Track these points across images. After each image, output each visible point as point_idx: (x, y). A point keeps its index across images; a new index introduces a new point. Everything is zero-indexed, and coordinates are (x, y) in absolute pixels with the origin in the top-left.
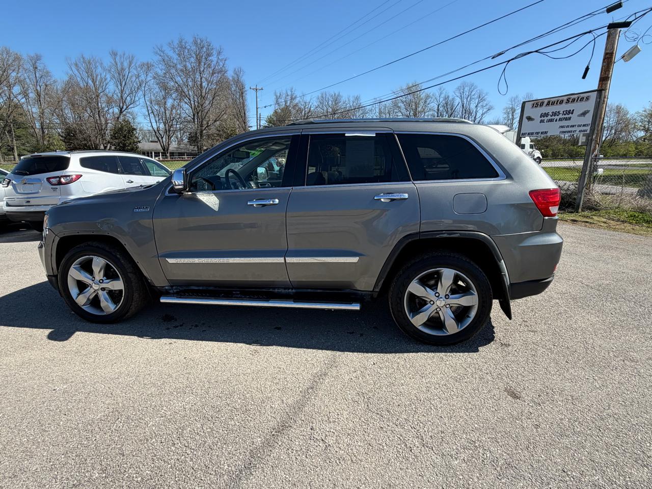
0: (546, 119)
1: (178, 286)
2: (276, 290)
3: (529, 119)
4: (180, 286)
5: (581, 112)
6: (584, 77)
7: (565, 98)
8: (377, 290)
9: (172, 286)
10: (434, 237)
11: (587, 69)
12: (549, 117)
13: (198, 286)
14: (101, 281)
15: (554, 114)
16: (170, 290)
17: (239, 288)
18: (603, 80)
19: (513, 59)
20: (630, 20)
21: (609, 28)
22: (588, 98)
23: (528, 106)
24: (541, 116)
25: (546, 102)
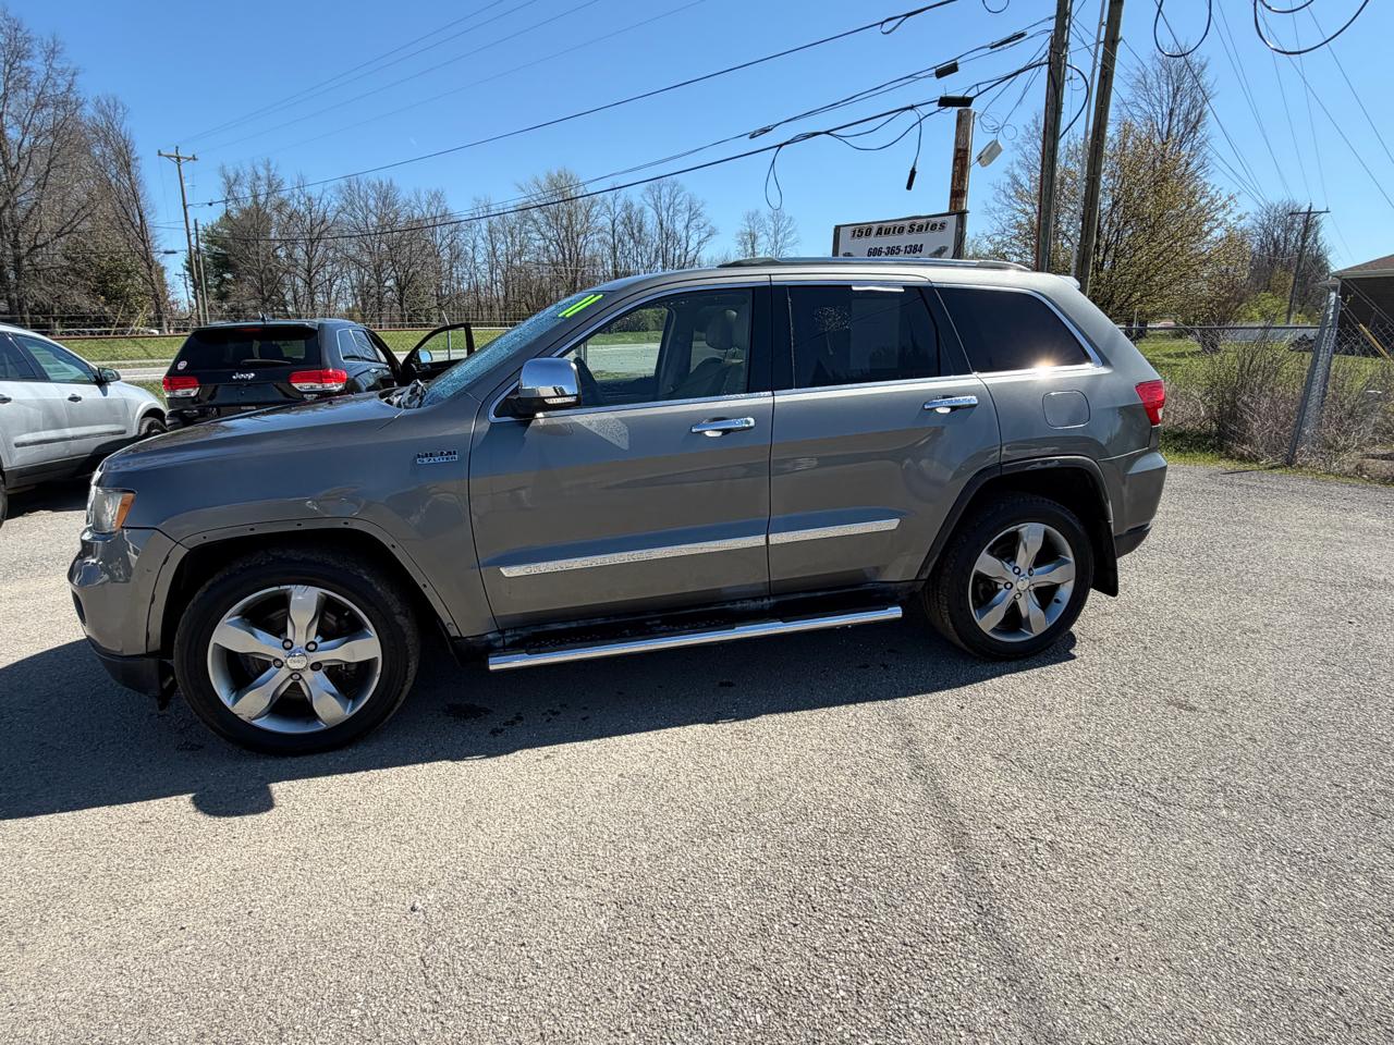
1: (515, 629)
2: (739, 605)
4: (522, 628)
5: (934, 250)
6: (909, 187)
7: (907, 223)
8: (925, 576)
9: (502, 632)
10: (1022, 470)
11: (913, 173)
13: (563, 622)
14: (310, 648)
15: (891, 251)
16: (495, 640)
17: (659, 611)
18: (958, 196)
19: (787, 143)
20: (968, 95)
21: (940, 105)
22: (943, 226)
23: (845, 235)
24: (869, 253)
25: (875, 228)
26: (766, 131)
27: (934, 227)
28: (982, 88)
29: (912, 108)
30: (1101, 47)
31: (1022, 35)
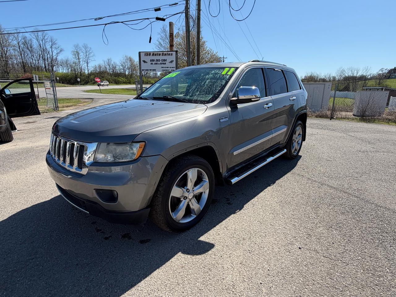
0: (153, 62)
3: (144, 62)
5: (170, 61)
6: (150, 42)
7: (161, 53)
8: (287, 141)
11: (151, 38)
12: (155, 62)
14: (193, 190)
15: (157, 60)
18: (172, 46)
19: (108, 24)
20: (164, 18)
21: (156, 19)
22: (172, 54)
23: (142, 55)
24: (151, 61)
25: (152, 54)
26: (101, 19)
27: (169, 54)
28: (167, 16)
29: (148, 19)
30: (197, 10)
31: (177, 4)
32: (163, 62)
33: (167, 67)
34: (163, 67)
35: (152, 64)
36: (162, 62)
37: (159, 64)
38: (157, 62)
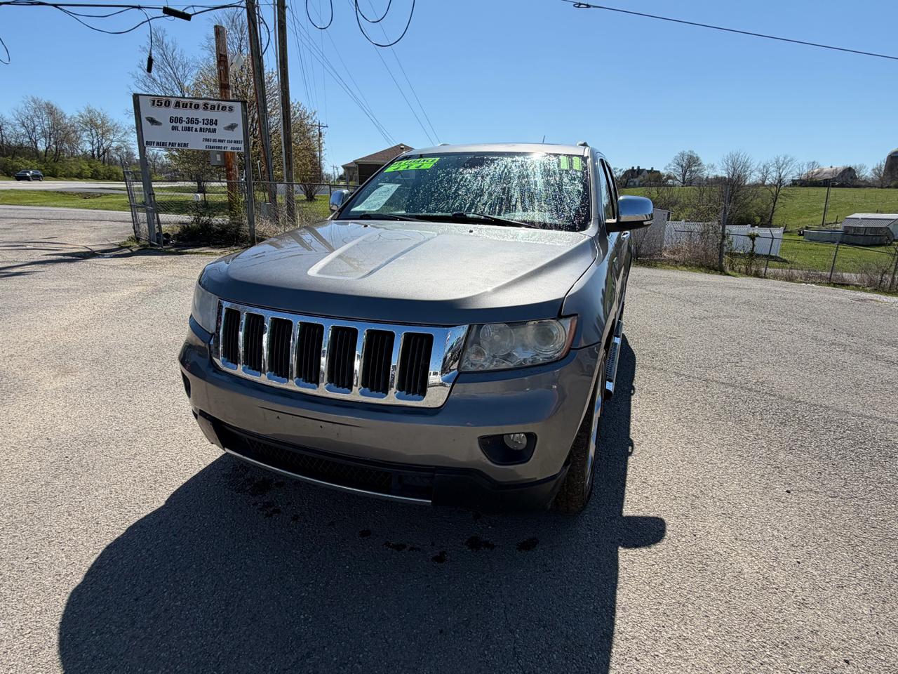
0: (179, 125)
3: (152, 121)
6: (149, 71)
7: (201, 102)
11: (151, 60)
12: (184, 124)
15: (191, 121)
18: (225, 88)
20: (189, 11)
21: (164, 12)
22: (231, 109)
23: (145, 104)
24: (171, 120)
25: (173, 101)
27: (224, 108)
28: (198, 10)
29: (139, 8)
30: (276, 7)
32: (209, 126)
33: (222, 141)
34: (207, 140)
35: (174, 128)
36: (205, 126)
37: (196, 130)
38: (190, 125)
